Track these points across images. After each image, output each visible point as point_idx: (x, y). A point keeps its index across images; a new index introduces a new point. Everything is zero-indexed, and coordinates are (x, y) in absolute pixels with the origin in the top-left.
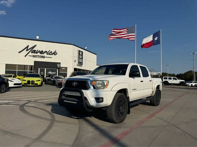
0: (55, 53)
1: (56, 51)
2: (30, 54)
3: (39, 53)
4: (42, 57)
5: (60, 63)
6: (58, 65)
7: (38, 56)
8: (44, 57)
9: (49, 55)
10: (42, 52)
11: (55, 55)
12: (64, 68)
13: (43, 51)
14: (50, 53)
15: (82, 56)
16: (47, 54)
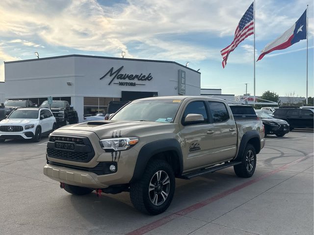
0: (149, 78)
1: (150, 74)
3: (127, 79)
4: (132, 84)
5: (156, 93)
6: (154, 95)
8: (135, 85)
9: (141, 81)
10: (131, 77)
11: (149, 80)
13: (132, 75)
15: (185, 78)
16: (139, 80)
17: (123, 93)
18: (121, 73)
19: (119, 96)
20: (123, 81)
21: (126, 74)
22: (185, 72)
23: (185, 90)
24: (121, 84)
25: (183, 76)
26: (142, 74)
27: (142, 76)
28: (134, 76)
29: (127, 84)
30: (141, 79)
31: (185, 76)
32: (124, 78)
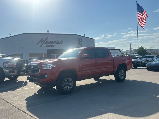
19: (46, 52)
20: (48, 45)
21: (49, 41)
24: (47, 46)
25: (81, 40)
26: (57, 41)
27: (58, 42)
28: (54, 42)
29: (50, 46)
32: (49, 43)
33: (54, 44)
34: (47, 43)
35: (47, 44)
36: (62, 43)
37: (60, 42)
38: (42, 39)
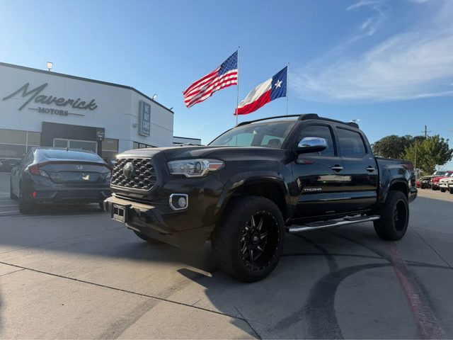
0: (91, 106)
1: (94, 100)
2: (33, 105)
3: (53, 103)
4: (61, 113)
5: (103, 130)
6: (99, 133)
7: (52, 110)
8: (66, 114)
9: (77, 109)
10: (60, 102)
12: (112, 142)
13: (63, 99)
14: (79, 105)
15: (149, 114)
16: (74, 107)
17: (45, 125)
18: (43, 93)
19: (38, 129)
20: (46, 106)
21: (51, 97)
22: (150, 106)
23: (149, 131)
24: (42, 111)
25: (146, 109)
26: (79, 99)
27: (80, 102)
28: (66, 100)
29: (52, 111)
30: (78, 107)
31: (150, 111)
32: (48, 102)
33: (68, 108)
34: (43, 100)
35: (42, 103)
36: (92, 107)
37: (87, 103)
38: (28, 84)
